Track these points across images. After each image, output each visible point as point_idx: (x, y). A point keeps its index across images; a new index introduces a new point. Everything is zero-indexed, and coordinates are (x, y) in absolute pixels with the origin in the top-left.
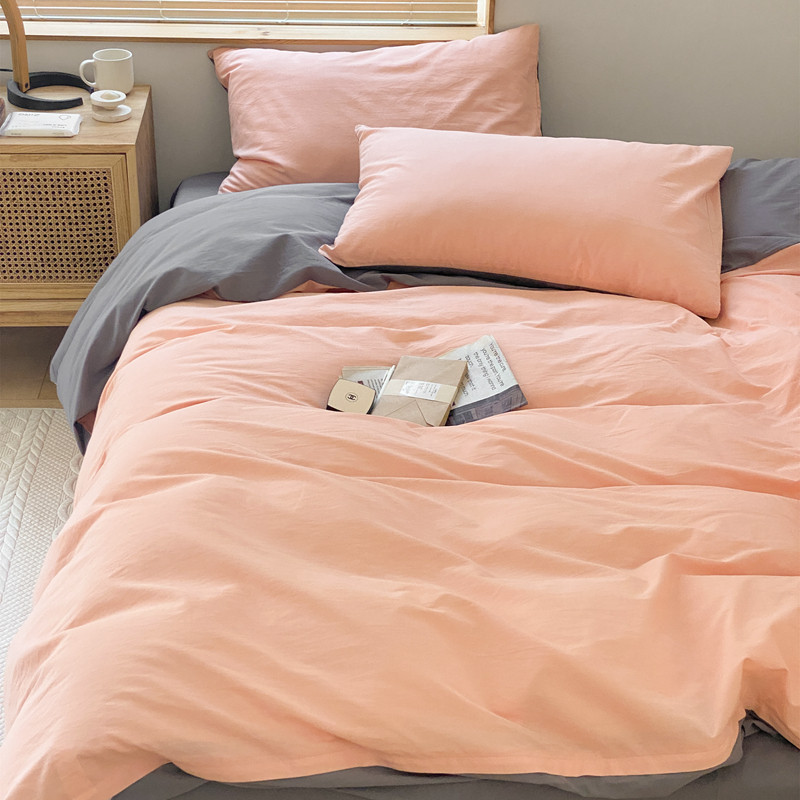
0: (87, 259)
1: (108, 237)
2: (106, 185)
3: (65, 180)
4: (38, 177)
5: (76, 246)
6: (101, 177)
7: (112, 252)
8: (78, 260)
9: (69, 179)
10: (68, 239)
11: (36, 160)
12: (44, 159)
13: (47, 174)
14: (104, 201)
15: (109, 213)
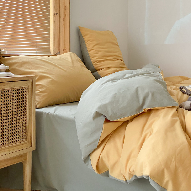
0: (17, 132)
1: (24, 119)
2: (26, 94)
3: (13, 94)
4: (5, 93)
5: (14, 126)
6: (24, 90)
7: (25, 126)
8: (14, 133)
9: (14, 93)
10: (11, 123)
11: (5, 85)
12: (7, 84)
13: (8, 91)
14: (24, 102)
15: (26, 107)
